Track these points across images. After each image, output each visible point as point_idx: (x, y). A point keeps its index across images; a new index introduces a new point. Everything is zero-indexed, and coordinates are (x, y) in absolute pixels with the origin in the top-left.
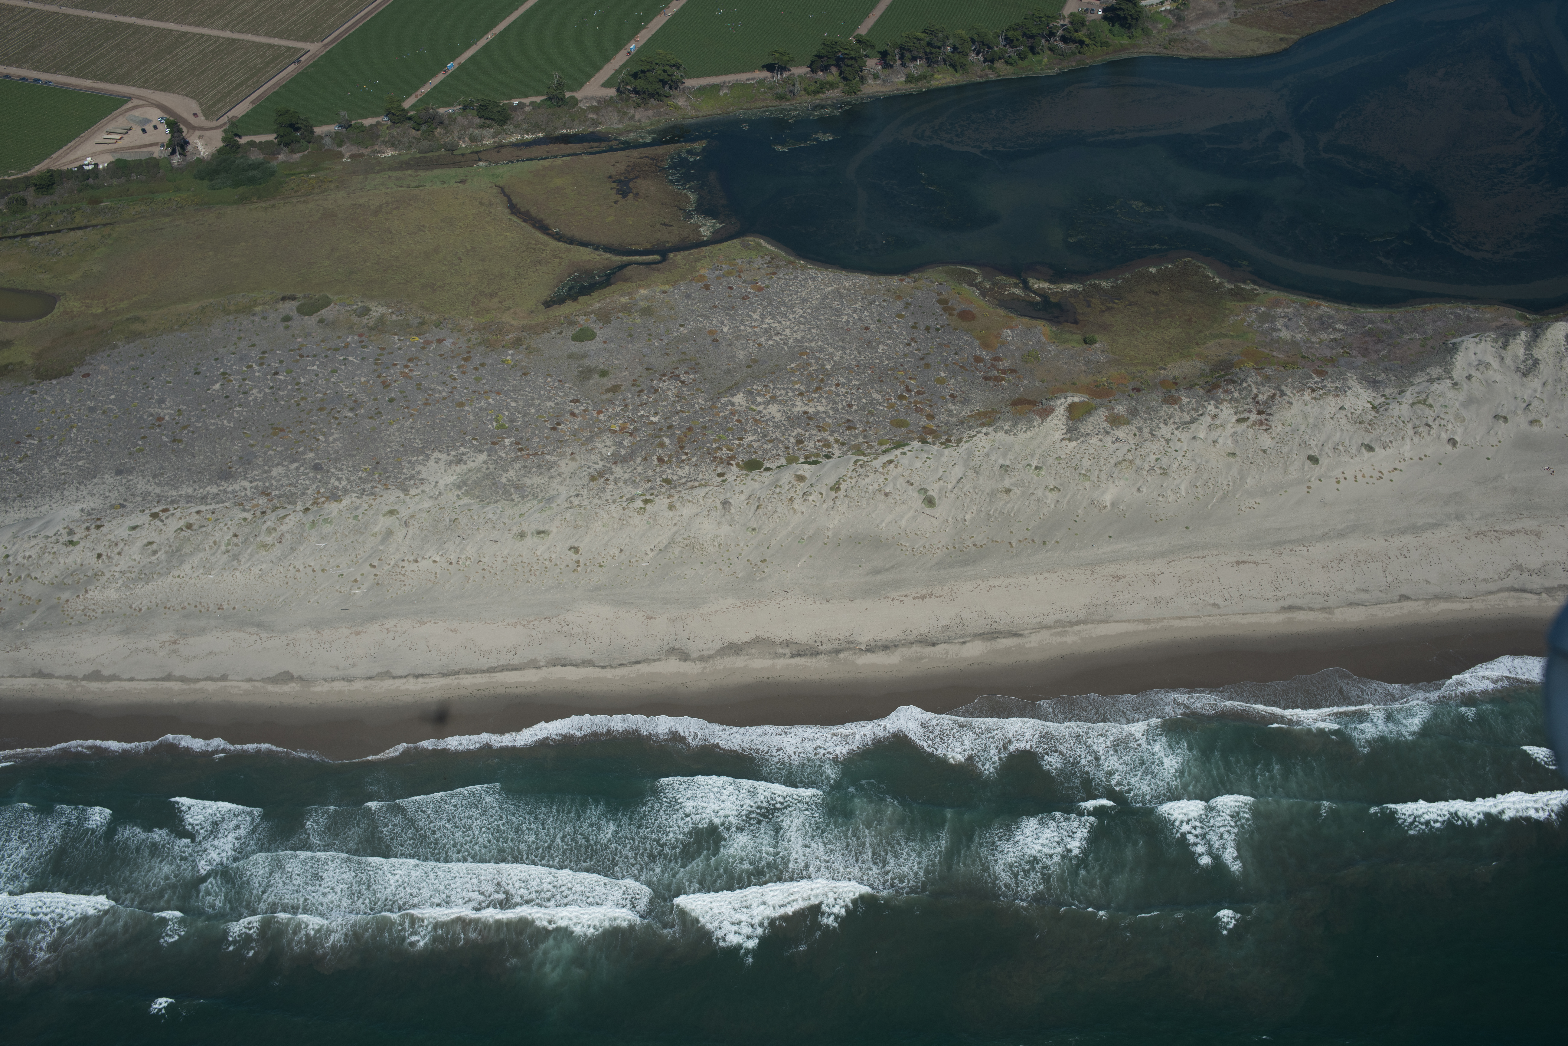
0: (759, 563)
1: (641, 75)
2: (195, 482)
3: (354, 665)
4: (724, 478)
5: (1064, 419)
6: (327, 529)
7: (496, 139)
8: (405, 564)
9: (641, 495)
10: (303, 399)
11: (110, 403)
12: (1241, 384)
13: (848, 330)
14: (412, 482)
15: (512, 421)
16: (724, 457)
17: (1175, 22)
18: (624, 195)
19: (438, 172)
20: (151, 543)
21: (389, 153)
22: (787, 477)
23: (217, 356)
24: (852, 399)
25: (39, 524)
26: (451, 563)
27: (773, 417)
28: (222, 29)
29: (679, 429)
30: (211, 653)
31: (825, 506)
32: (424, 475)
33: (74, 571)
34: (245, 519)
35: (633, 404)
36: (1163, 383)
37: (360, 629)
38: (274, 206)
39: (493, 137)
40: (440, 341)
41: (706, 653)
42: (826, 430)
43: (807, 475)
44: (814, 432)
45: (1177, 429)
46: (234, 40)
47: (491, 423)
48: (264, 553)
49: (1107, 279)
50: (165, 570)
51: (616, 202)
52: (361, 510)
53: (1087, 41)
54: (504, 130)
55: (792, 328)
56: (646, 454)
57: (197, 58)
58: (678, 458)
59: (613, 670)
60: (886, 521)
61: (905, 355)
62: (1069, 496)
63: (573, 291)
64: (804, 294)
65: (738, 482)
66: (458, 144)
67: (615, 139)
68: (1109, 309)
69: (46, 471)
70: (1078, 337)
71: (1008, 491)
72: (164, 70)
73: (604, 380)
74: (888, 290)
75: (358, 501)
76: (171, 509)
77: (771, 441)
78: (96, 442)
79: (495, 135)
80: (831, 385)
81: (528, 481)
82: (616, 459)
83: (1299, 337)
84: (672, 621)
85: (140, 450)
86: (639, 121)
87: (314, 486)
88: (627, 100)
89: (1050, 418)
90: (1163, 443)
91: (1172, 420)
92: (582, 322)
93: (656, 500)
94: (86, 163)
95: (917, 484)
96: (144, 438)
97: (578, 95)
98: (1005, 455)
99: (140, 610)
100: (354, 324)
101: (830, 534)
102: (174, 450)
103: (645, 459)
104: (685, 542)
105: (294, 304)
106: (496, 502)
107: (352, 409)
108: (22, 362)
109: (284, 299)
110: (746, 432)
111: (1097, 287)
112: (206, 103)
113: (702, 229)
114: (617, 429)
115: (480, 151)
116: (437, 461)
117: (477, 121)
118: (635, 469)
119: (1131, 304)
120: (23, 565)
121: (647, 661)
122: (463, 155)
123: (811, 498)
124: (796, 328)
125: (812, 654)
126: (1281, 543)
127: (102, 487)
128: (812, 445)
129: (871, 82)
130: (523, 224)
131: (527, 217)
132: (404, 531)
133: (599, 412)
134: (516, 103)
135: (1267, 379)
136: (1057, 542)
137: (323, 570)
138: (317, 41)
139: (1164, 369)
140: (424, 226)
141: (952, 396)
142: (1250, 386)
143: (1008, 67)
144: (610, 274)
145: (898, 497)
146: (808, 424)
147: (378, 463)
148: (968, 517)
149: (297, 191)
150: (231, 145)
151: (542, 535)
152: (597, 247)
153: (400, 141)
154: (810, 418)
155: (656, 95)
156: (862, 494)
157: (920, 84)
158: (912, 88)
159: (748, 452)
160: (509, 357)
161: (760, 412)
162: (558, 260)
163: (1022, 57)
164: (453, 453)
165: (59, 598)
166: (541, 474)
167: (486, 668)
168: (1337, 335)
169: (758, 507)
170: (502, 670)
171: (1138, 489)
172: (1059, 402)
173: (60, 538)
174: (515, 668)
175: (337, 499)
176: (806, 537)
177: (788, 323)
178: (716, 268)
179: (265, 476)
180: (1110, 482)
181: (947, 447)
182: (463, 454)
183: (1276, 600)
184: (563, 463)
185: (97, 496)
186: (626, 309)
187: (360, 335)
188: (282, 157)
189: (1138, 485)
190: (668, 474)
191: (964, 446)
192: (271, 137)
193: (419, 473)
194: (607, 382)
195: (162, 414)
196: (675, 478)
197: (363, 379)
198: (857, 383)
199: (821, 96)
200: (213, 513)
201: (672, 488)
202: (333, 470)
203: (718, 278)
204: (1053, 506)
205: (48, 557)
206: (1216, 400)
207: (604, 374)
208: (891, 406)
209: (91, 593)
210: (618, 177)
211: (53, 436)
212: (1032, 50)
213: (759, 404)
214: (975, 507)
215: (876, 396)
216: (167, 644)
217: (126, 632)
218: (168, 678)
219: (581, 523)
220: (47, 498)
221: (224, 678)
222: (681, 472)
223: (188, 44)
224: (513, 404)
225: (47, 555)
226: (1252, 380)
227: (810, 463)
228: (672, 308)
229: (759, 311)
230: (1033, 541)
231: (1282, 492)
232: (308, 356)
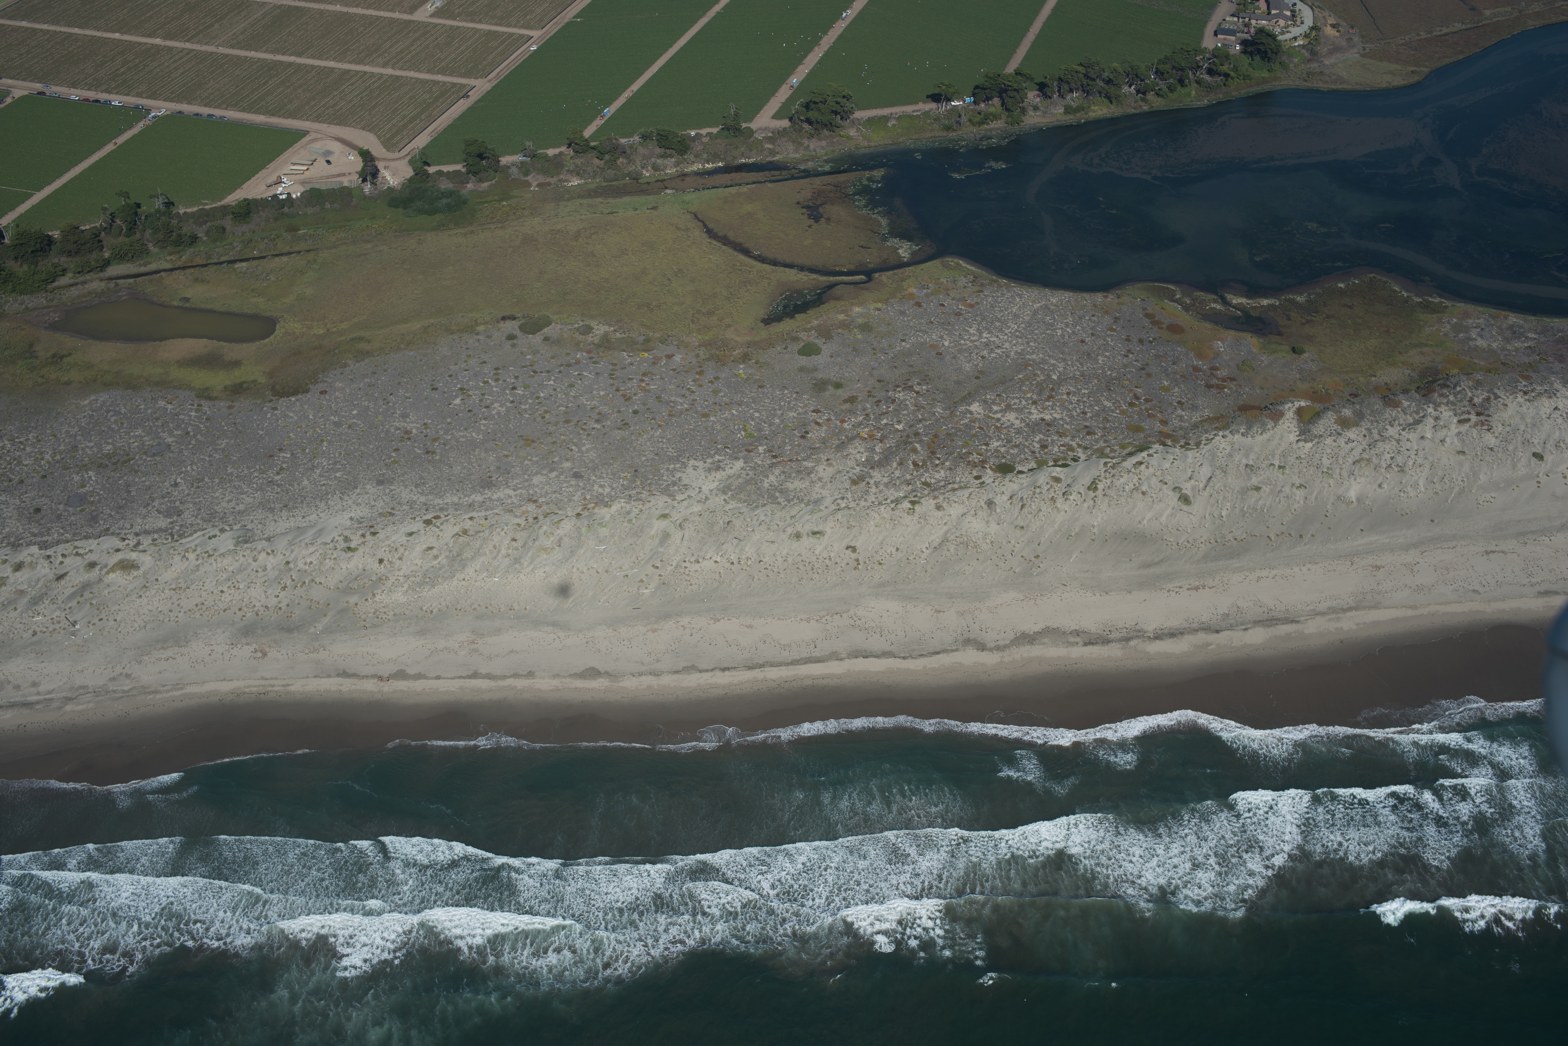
0: (1033, 559)
1: (813, 106)
2: (458, 491)
3: (658, 661)
4: (981, 481)
5: (1295, 422)
6: (604, 532)
7: (678, 168)
8: (687, 564)
9: (905, 497)
10: (546, 412)
11: (354, 418)
12: (1455, 388)
13: (1065, 344)
14: (676, 488)
15: (760, 430)
16: (976, 460)
17: (1309, 57)
18: (817, 219)
19: (627, 199)
20: (431, 548)
21: (575, 182)
22: (1042, 477)
23: (450, 373)
24: (1085, 406)
25: (311, 533)
26: (732, 563)
27: (1013, 424)
28: (383, 67)
29: (926, 435)
30: (512, 651)
31: (1086, 505)
32: (685, 481)
33: (358, 576)
34: (519, 525)
35: (874, 414)
36: (1377, 388)
37: (656, 626)
38: (472, 232)
39: (675, 167)
40: (669, 357)
41: (1001, 643)
42: (1067, 436)
43: (1062, 476)
44: (1055, 438)
45: (1404, 430)
46: (397, 77)
47: (740, 433)
48: (545, 556)
49: (1301, 294)
50: (448, 573)
51: (810, 227)
52: (632, 515)
53: (1232, 74)
54: (685, 160)
55: (1010, 342)
56: (901, 459)
57: (364, 94)
58: (932, 463)
59: (914, 660)
60: (1147, 518)
61: (1125, 366)
62: (1315, 494)
63: (788, 310)
64: (1014, 310)
65: (997, 484)
66: (642, 174)
67: (794, 168)
68: (1308, 322)
69: (306, 482)
70: (1287, 348)
71: (1258, 489)
72: (334, 105)
73: (840, 392)
74: (1095, 306)
75: (628, 507)
76: (442, 516)
77: (1016, 446)
78: (349, 455)
79: (677, 164)
80: (1062, 394)
81: (790, 486)
82: (871, 464)
83: (1495, 345)
84: (961, 614)
85: (395, 462)
86: (815, 150)
87: (579, 493)
88: (800, 131)
89: (1281, 421)
90: (1394, 443)
91: (1397, 422)
92: (805, 338)
93: (922, 500)
94: (278, 192)
95: (1170, 483)
96: (396, 450)
97: (754, 125)
98: (1247, 456)
99: (432, 612)
100: (581, 342)
101: (1095, 530)
102: (429, 461)
103: (901, 464)
104: (958, 540)
105: (516, 324)
106: (764, 505)
107: (597, 421)
108: (254, 381)
109: (504, 318)
110: (991, 438)
111: (1293, 302)
112: (384, 136)
113: (900, 251)
114: (866, 436)
115: (665, 180)
116: (695, 468)
117: (658, 151)
118: (893, 473)
119: (1328, 317)
120: (306, 571)
121: (945, 651)
122: (648, 183)
123: (1071, 498)
124: (1014, 342)
125: (1103, 643)
126: (1523, 534)
127: (366, 496)
128: (1056, 449)
129: (1031, 113)
130: (724, 247)
131: (725, 241)
132: (680, 534)
133: (843, 421)
134: (693, 133)
135: (1478, 384)
136: (1313, 536)
137: (607, 572)
138: (481, 77)
139: (1375, 376)
140: (626, 249)
141: (1179, 403)
142: (1464, 389)
143: (1160, 99)
144: (820, 294)
145: (1154, 496)
146: (1048, 430)
147: (636, 471)
148: (1224, 513)
149: (492, 218)
150: (420, 175)
151: (818, 536)
152: (802, 268)
153: (584, 171)
154: (1049, 425)
155: (830, 126)
156: (1121, 493)
157: (1078, 115)
158: (1070, 119)
159: (997, 457)
160: (741, 371)
161: (998, 420)
162: (767, 281)
163: (1171, 89)
164: (709, 460)
165: (347, 602)
166: (802, 479)
167: (789, 661)
168: (1531, 344)
169: (1023, 506)
170: (806, 663)
171: (1380, 486)
172: (1287, 406)
173: (337, 545)
174: (818, 660)
175: (607, 505)
176: (1073, 534)
177: (1006, 337)
178: (923, 287)
179: (526, 484)
180: (1352, 480)
181: (1187, 449)
182: (719, 461)
183: (1532, 585)
184: (820, 468)
185: (363, 505)
186: (844, 325)
187: (589, 352)
188: (470, 186)
189: (1379, 482)
190: (926, 477)
191: (1204, 449)
192: (459, 167)
193: (680, 479)
194: (843, 393)
195: (408, 428)
196: (933, 481)
197: (602, 393)
198: (1087, 392)
199: (986, 126)
200: (486, 519)
201: (933, 491)
202: (594, 478)
203: (927, 296)
204: (1302, 502)
205: (329, 563)
206: (1434, 404)
207: (838, 386)
208: (1123, 412)
209: (378, 597)
210: (806, 203)
211: (304, 450)
212: (1181, 82)
213: (996, 412)
214: (1229, 504)
215: (1108, 404)
216: (466, 644)
217: (422, 633)
218: (475, 675)
219: (854, 524)
220: (313, 508)
221: (530, 674)
222: (937, 476)
223: (352, 81)
224: (757, 415)
225: (327, 561)
226: (1465, 384)
227: (1060, 466)
228: (889, 324)
229: (975, 326)
230: (1290, 534)
231: (1515, 487)
232: (541, 372)
